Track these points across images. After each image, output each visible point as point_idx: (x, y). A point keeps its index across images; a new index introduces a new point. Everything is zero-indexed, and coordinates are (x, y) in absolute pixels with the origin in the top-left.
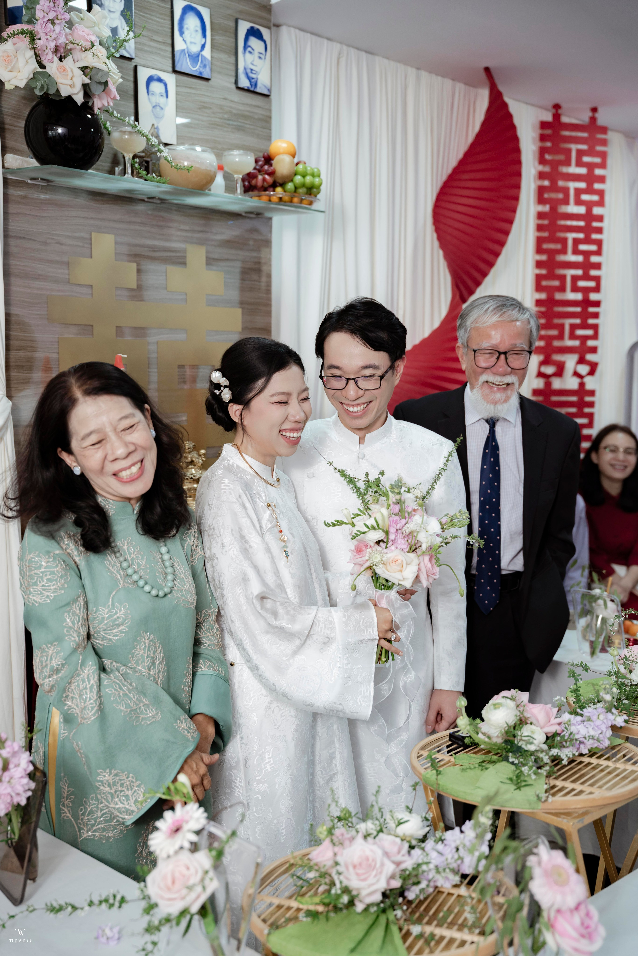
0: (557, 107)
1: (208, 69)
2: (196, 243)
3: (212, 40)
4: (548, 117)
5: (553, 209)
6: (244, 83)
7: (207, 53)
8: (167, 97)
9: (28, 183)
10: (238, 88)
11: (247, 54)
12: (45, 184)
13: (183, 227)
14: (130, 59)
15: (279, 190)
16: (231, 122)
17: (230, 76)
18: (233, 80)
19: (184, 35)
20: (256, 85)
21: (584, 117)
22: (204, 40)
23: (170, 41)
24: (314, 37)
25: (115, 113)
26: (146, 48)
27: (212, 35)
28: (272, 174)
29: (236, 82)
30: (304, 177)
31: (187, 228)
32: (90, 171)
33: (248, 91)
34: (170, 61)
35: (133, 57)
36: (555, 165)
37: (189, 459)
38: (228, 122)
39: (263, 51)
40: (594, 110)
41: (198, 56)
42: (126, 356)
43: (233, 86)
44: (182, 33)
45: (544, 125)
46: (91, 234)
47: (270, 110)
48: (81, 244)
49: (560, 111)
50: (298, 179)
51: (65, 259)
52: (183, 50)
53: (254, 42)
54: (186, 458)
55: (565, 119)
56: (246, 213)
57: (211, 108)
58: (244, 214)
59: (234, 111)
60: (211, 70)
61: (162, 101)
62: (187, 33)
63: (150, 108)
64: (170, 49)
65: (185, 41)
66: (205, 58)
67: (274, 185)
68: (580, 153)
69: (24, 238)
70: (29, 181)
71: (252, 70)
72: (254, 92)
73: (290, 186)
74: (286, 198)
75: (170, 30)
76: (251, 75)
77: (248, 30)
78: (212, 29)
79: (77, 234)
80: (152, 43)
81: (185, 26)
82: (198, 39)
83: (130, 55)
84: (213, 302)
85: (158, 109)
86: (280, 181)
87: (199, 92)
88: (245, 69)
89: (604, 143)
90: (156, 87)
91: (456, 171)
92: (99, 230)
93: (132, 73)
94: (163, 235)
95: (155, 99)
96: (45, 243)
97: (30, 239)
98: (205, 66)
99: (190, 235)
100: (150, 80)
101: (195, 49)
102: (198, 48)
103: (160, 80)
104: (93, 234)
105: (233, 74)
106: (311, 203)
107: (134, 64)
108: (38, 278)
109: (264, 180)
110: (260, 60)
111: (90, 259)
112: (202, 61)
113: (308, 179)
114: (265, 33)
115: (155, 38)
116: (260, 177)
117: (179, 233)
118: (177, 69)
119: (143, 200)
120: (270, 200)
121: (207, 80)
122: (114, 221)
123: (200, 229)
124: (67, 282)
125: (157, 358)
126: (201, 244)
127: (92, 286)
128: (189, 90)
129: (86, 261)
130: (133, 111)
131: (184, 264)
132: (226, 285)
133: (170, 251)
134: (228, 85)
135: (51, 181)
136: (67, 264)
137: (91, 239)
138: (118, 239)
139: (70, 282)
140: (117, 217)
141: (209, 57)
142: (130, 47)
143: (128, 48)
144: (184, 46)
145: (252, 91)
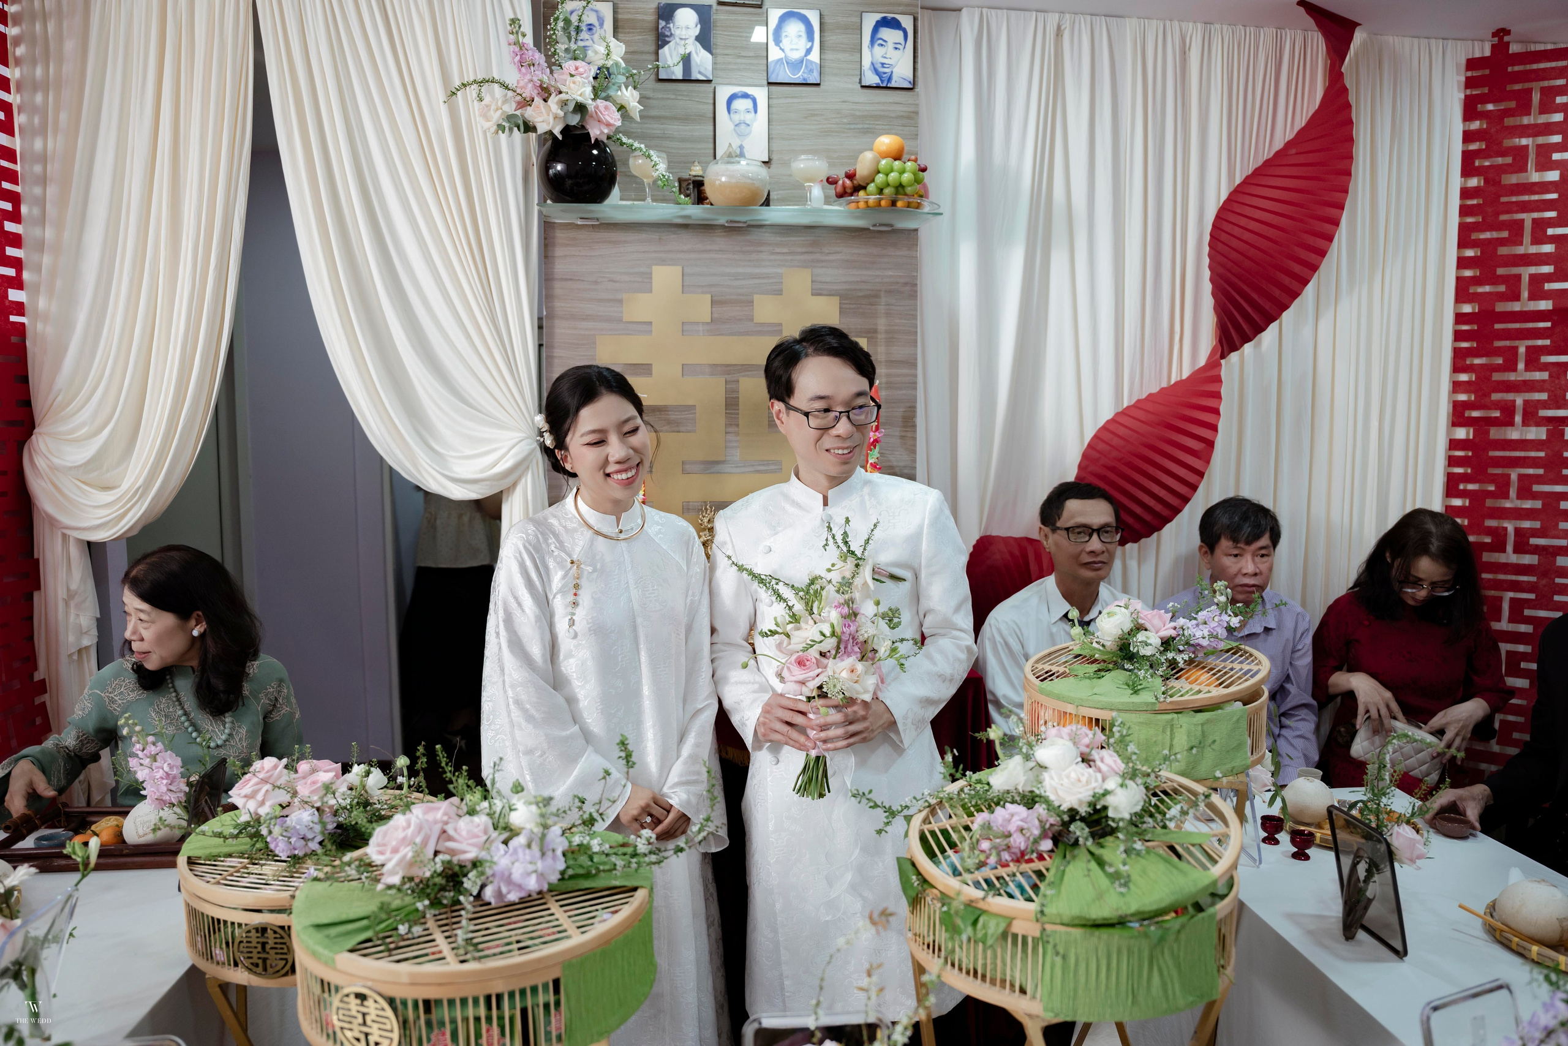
0: (1502, 32)
1: (816, 74)
2: (798, 267)
5: (1492, 182)
6: (872, 79)
7: (815, 56)
8: (756, 112)
9: (578, 225)
10: (863, 87)
11: (876, 47)
12: (597, 223)
13: (778, 250)
14: (709, 81)
15: (862, 193)
16: (853, 126)
19: (781, 45)
20: (890, 79)
22: (810, 44)
23: (763, 54)
24: (1014, 13)
26: (731, 67)
28: (851, 176)
29: (860, 82)
31: (785, 250)
32: (607, 202)
33: (878, 87)
35: (711, 78)
36: (1499, 117)
38: (848, 126)
39: (902, 41)
41: (802, 62)
45: (1473, 63)
46: (651, 268)
47: (917, 105)
48: (638, 279)
50: (880, 178)
51: (616, 296)
52: (780, 61)
53: (886, 33)
56: (875, 225)
57: (822, 115)
58: (871, 228)
59: (858, 113)
60: (821, 74)
61: (749, 117)
62: (785, 43)
63: (733, 127)
65: (783, 50)
66: (811, 62)
67: (857, 189)
68: (1549, 92)
69: (571, 279)
70: (576, 222)
71: (883, 64)
72: (887, 88)
73: (871, 187)
74: (872, 202)
76: (882, 70)
77: (878, 22)
79: (635, 270)
80: (739, 61)
81: (784, 34)
82: (803, 44)
83: (705, 76)
85: (743, 126)
86: (862, 184)
87: (804, 100)
88: (872, 63)
90: (740, 104)
92: (662, 262)
93: (712, 95)
94: (750, 261)
95: (736, 118)
96: (596, 282)
97: (578, 280)
99: (789, 257)
100: (732, 98)
101: (796, 55)
102: (802, 53)
103: (746, 96)
104: (654, 267)
106: (915, 206)
108: (588, 318)
109: (845, 184)
110: (897, 51)
111: (649, 294)
112: (806, 66)
113: (893, 176)
114: (907, 22)
115: (744, 54)
116: (840, 182)
117: (773, 257)
118: (770, 80)
121: (818, 85)
122: (683, 251)
123: (804, 250)
124: (620, 320)
125: (738, 398)
126: (806, 267)
127: (651, 323)
128: (790, 100)
129: (643, 297)
130: (712, 133)
131: (779, 292)
132: (842, 312)
133: (759, 278)
134: (850, 86)
135: (597, 219)
136: (620, 301)
137: (651, 273)
138: (688, 270)
139: (625, 319)
140: (688, 247)
141: (818, 61)
142: (706, 69)
143: (702, 70)
144: (781, 55)
145: (885, 86)
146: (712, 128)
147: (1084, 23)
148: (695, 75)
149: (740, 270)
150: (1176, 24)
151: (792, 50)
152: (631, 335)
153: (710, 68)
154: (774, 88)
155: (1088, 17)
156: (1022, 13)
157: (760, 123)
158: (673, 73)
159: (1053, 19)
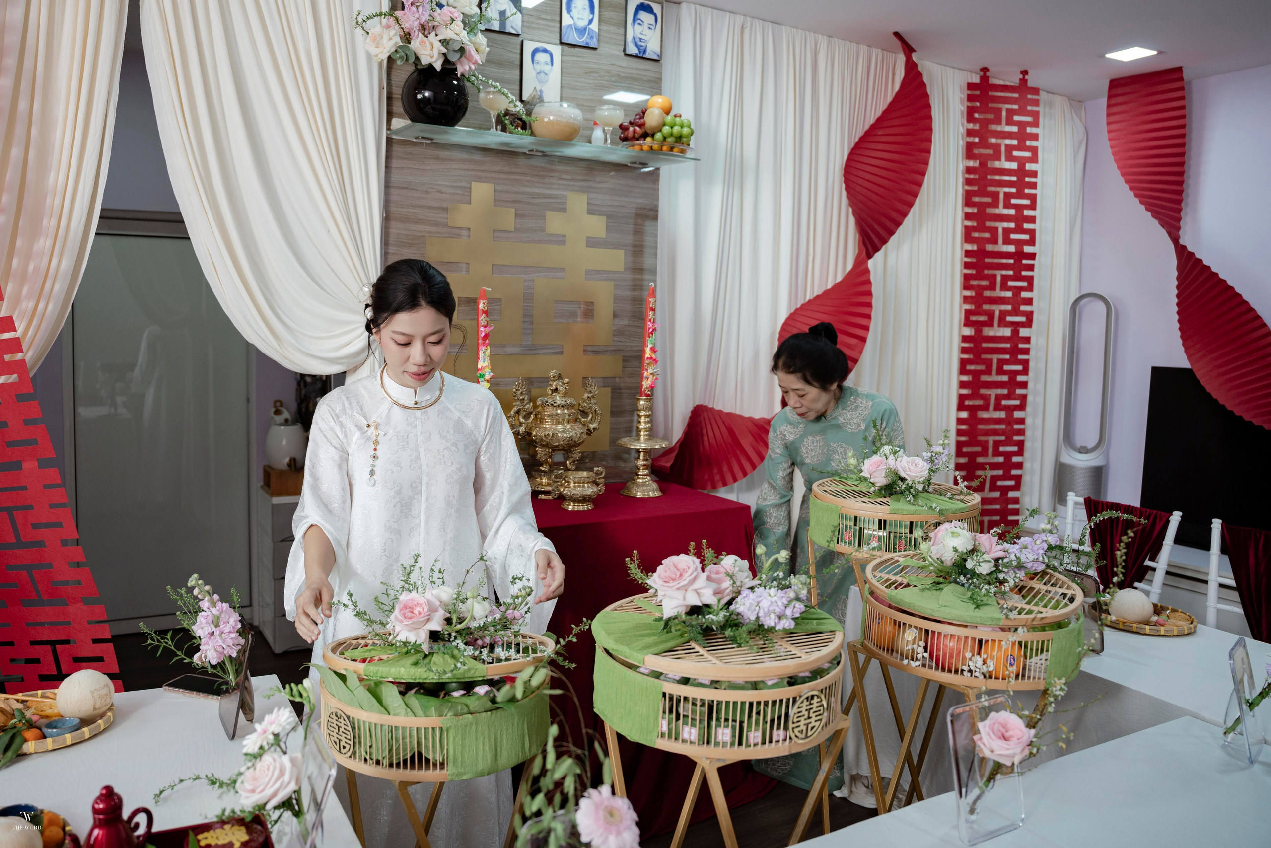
0: (985, 70)
1: (595, 40)
2: (578, 191)
3: (600, 16)
4: (976, 79)
5: (983, 164)
6: (632, 49)
7: (595, 26)
8: (552, 64)
9: (413, 142)
10: (626, 55)
11: (636, 25)
12: (431, 142)
13: (564, 176)
14: (518, 35)
15: (649, 139)
17: (619, 45)
18: (622, 48)
20: (645, 51)
21: (1014, 80)
22: (592, 16)
23: (558, 19)
24: (715, 11)
25: (480, 77)
26: (533, 26)
27: (600, 11)
28: (641, 125)
29: (624, 50)
30: (672, 128)
31: (569, 177)
32: (456, 127)
33: (637, 56)
34: (558, 35)
35: (520, 33)
36: (985, 123)
37: (554, 387)
38: (615, 84)
39: (653, 23)
40: (1025, 73)
41: (586, 29)
43: (622, 54)
44: (569, 11)
45: (971, 86)
46: (471, 183)
47: (661, 73)
48: (461, 192)
49: (988, 74)
50: (666, 129)
51: (445, 205)
52: (570, 26)
53: (643, 15)
54: (551, 385)
55: (993, 81)
56: (631, 163)
57: (597, 73)
58: (629, 165)
59: (622, 75)
60: (598, 41)
61: (547, 68)
62: (574, 12)
63: (535, 74)
64: (558, 25)
65: (572, 18)
66: (592, 31)
67: (645, 135)
68: (1011, 113)
69: (407, 188)
70: (415, 140)
71: (641, 39)
72: (643, 58)
73: (658, 136)
74: (656, 147)
75: (559, 10)
76: (640, 43)
77: (638, 6)
78: (600, 7)
79: (458, 184)
80: (540, 22)
81: (573, 6)
82: (587, 15)
83: (516, 31)
84: (592, 243)
85: (542, 75)
86: (649, 132)
87: (585, 60)
88: (634, 38)
89: (1036, 103)
90: (540, 56)
91: (873, 127)
92: (479, 179)
93: (519, 47)
94: (543, 183)
95: (538, 67)
96: (427, 192)
97: (413, 189)
98: (592, 37)
99: (571, 183)
100: (535, 51)
101: (582, 24)
102: (586, 23)
103: (545, 51)
104: (473, 183)
105: (623, 43)
106: (683, 152)
107: (521, 39)
108: (418, 221)
109: (634, 131)
110: (650, 30)
111: (469, 205)
112: (589, 33)
113: (676, 129)
114: (656, 8)
115: (543, 16)
116: (631, 129)
117: (560, 182)
118: (563, 41)
119: (525, 154)
120: (642, 150)
121: (595, 49)
122: (495, 172)
123: (582, 178)
124: (446, 225)
125: (533, 294)
126: (584, 192)
127: (469, 229)
128: (575, 58)
129: (464, 207)
130: (518, 78)
131: (564, 210)
132: (608, 229)
133: (551, 198)
134: (617, 53)
135: (431, 139)
136: (446, 210)
137: (471, 188)
138: (498, 188)
139: (449, 225)
140: (498, 168)
141: (596, 30)
142: (517, 25)
143: (514, 26)
144: (571, 22)
145: (641, 56)
146: (518, 73)
147: (758, 24)
148: (509, 29)
149: (537, 190)
150: (812, 34)
151: (579, 19)
152: (452, 238)
153: (520, 24)
154: (566, 48)
155: (761, 22)
156: (721, 12)
157: (555, 73)
158: (492, 25)
159: (739, 19)
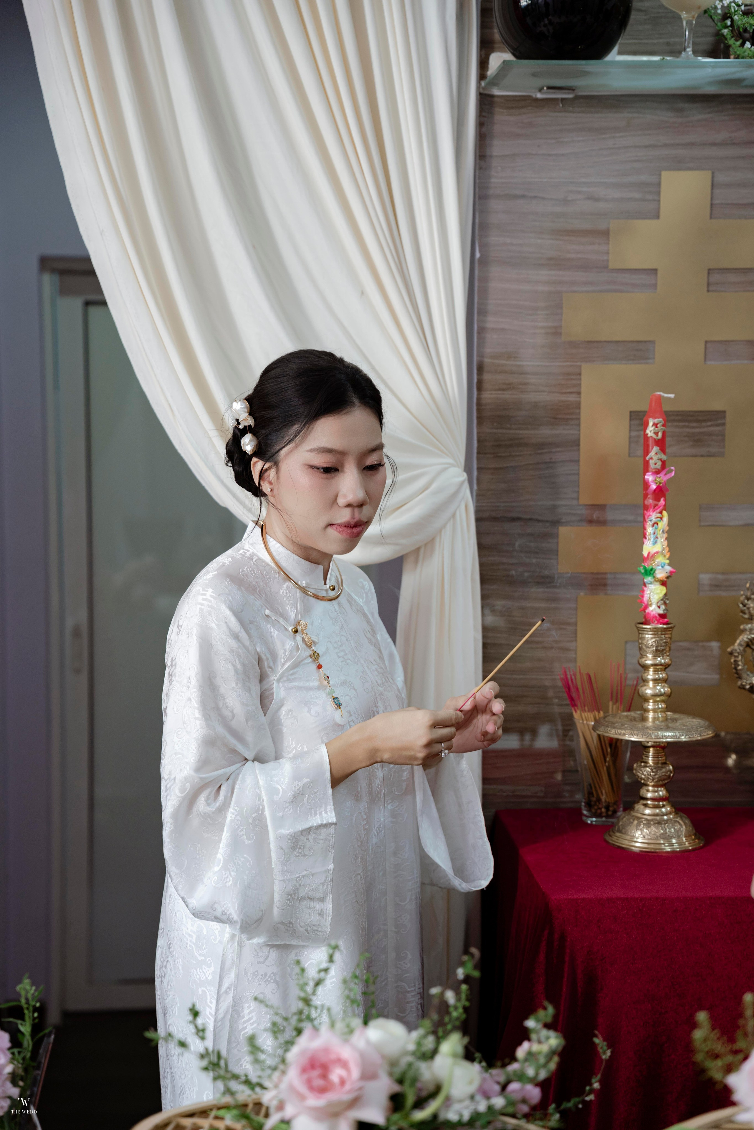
9: (537, 100)
12: (571, 96)
42: (672, 396)
46: (660, 175)
48: (637, 196)
51: (601, 225)
69: (523, 197)
70: (539, 96)
79: (632, 179)
92: (679, 164)
96: (567, 202)
97: (535, 197)
104: (665, 174)
111: (654, 222)
122: (714, 144)
124: (604, 267)
127: (655, 271)
129: (645, 226)
135: (571, 89)
136: (606, 234)
137: (659, 184)
138: (721, 178)
139: (611, 266)
140: (722, 136)
152: (621, 291)
